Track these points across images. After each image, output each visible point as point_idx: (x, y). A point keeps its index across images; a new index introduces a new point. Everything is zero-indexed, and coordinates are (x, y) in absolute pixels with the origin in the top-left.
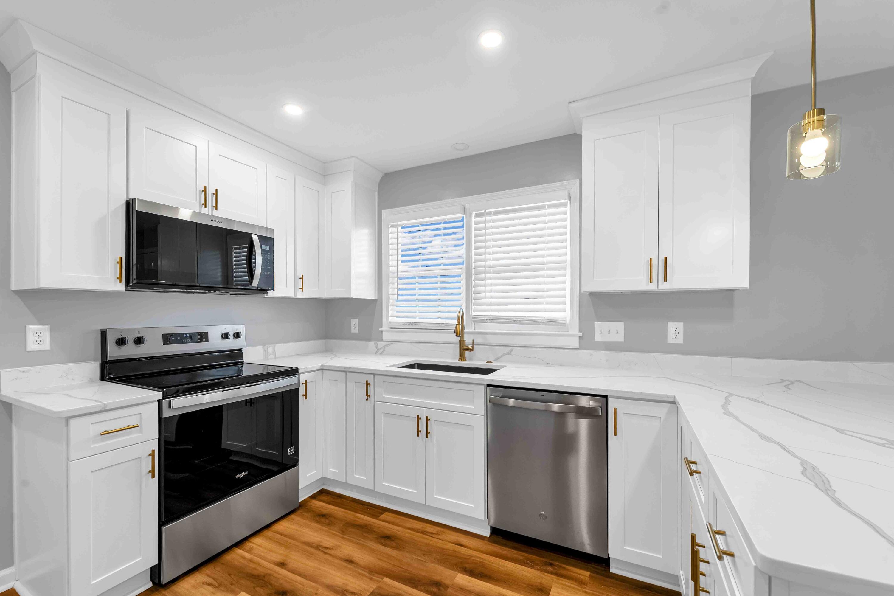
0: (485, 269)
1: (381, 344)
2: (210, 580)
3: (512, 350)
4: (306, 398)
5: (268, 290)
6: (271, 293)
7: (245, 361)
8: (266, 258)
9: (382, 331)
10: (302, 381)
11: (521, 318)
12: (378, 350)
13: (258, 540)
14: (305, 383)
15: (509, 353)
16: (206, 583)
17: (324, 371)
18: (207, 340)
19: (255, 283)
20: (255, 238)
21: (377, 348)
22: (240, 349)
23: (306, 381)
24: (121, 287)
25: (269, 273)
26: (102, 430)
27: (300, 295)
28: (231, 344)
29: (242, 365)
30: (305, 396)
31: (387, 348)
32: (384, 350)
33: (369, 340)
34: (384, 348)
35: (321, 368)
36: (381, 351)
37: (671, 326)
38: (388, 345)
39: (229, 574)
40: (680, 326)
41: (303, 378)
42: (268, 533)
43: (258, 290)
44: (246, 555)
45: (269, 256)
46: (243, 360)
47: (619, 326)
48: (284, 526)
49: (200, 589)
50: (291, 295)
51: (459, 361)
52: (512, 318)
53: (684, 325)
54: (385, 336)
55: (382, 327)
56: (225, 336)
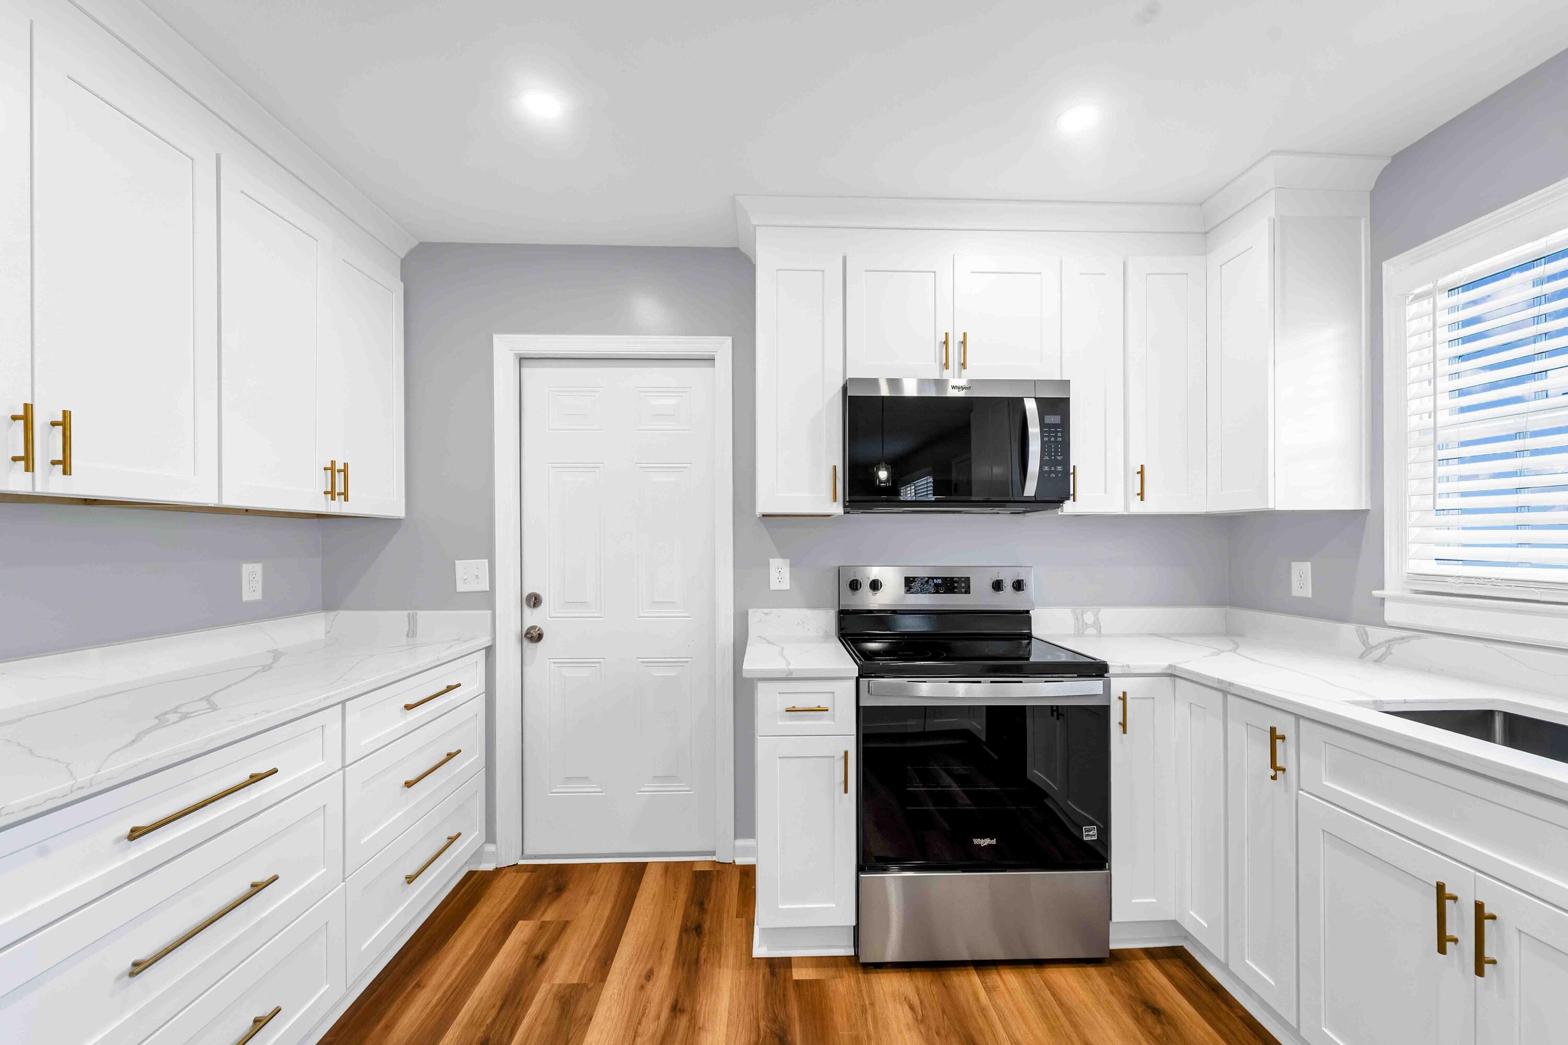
1: (1377, 635)
4: (1125, 732)
5: (1062, 502)
6: (1069, 507)
7: (1034, 633)
8: (1053, 439)
9: (1383, 599)
10: (1116, 691)
12: (1369, 649)
13: (1010, 979)
14: (1124, 698)
16: (910, 1001)
17: (1178, 680)
18: (968, 591)
19: (1031, 489)
20: (1031, 406)
21: (1365, 643)
22: (1028, 612)
23: (1124, 693)
24: (837, 509)
25: (1059, 468)
26: (790, 706)
27: (1137, 507)
28: (1007, 600)
29: (1027, 641)
30: (1124, 725)
31: (1396, 649)
32: (1388, 652)
33: (1343, 619)
34: (1387, 645)
35: (1170, 671)
36: (1378, 653)
38: (1403, 638)
39: (944, 1012)
41: (1118, 686)
42: (1033, 975)
43: (1036, 502)
44: (982, 994)
45: (1059, 434)
46: (1030, 629)
48: (1065, 978)
49: (898, 1006)
50: (1118, 508)
54: (1392, 613)
55: (1382, 588)
56: (998, 586)
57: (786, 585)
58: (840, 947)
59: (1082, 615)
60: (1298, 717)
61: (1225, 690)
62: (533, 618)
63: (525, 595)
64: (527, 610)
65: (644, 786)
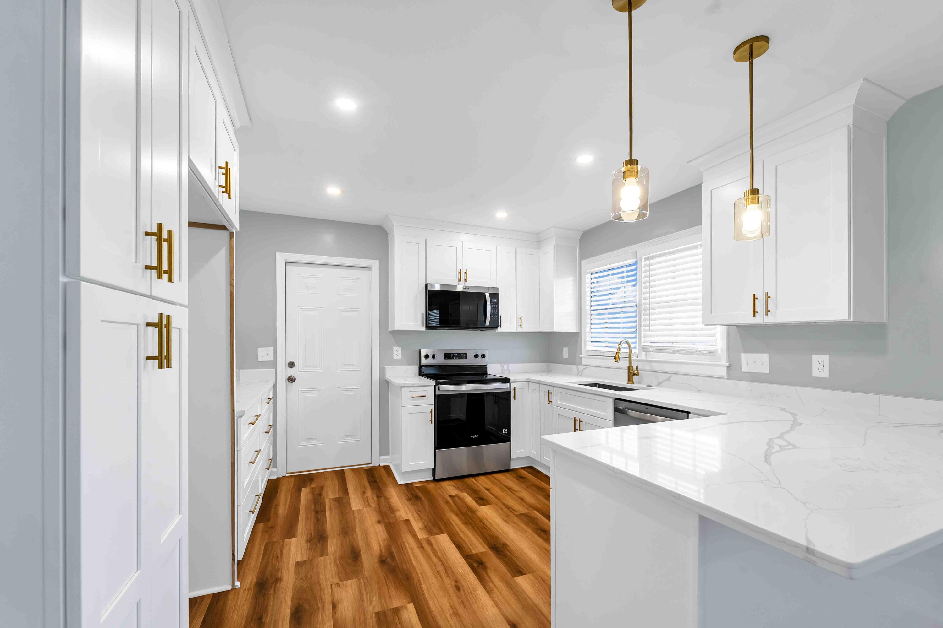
0: (649, 306)
1: (581, 368)
2: (455, 485)
3: (671, 376)
4: (515, 399)
5: (497, 328)
6: (499, 329)
7: (488, 373)
8: (494, 307)
9: (582, 358)
10: (512, 388)
11: (678, 348)
13: (483, 478)
14: (514, 389)
15: (669, 379)
17: (530, 383)
18: (466, 358)
19: (487, 323)
20: (487, 295)
21: (578, 371)
22: (486, 365)
23: (515, 387)
24: (424, 329)
25: (496, 316)
26: (412, 396)
27: (520, 330)
28: (479, 361)
29: (486, 376)
30: (514, 397)
31: (585, 371)
32: (582, 373)
33: (574, 365)
34: (582, 370)
35: (527, 380)
36: (580, 373)
37: (815, 358)
38: (585, 368)
40: (825, 359)
41: (513, 385)
42: (489, 476)
43: (489, 327)
44: (474, 481)
45: (496, 305)
46: (487, 371)
47: (765, 357)
48: (499, 476)
50: (514, 330)
51: (627, 383)
52: (670, 349)
53: (830, 358)
54: (584, 361)
55: (581, 354)
56: (476, 356)
57: (399, 357)
58: (427, 478)
59: (504, 366)
60: (554, 386)
61: (539, 383)
62: (291, 372)
63: (287, 362)
64: (288, 369)
65: (341, 440)
